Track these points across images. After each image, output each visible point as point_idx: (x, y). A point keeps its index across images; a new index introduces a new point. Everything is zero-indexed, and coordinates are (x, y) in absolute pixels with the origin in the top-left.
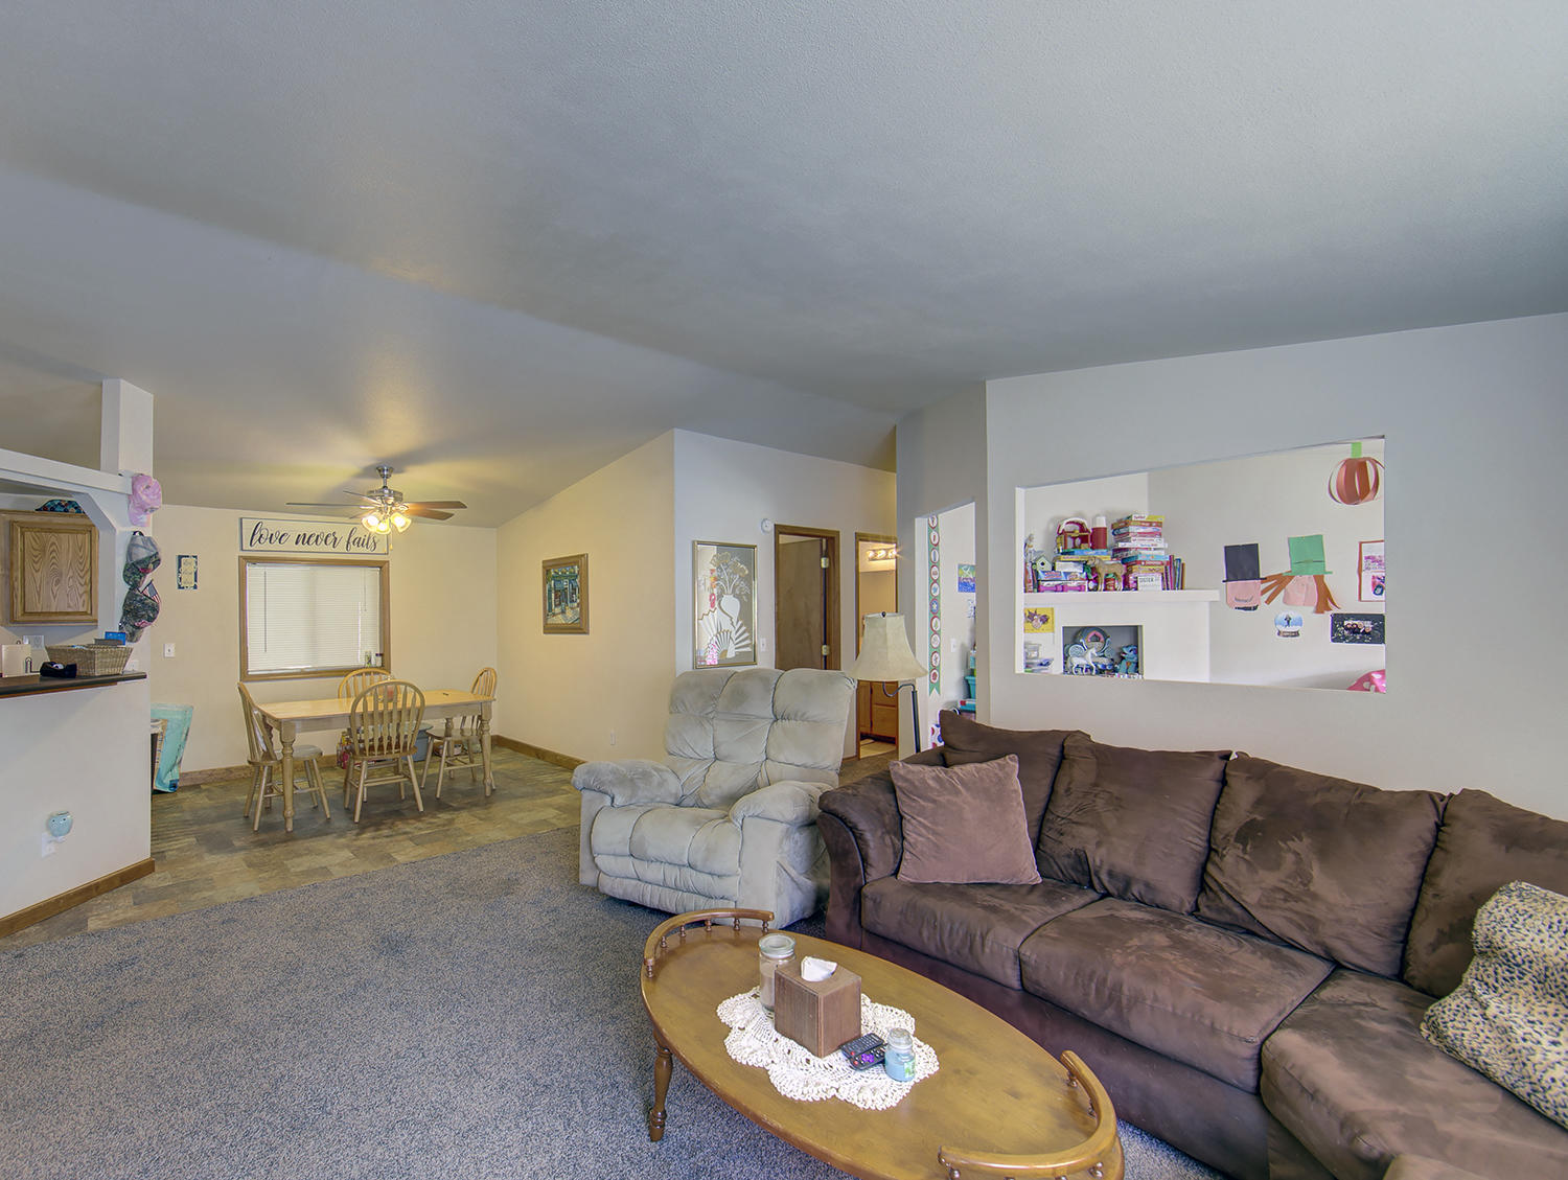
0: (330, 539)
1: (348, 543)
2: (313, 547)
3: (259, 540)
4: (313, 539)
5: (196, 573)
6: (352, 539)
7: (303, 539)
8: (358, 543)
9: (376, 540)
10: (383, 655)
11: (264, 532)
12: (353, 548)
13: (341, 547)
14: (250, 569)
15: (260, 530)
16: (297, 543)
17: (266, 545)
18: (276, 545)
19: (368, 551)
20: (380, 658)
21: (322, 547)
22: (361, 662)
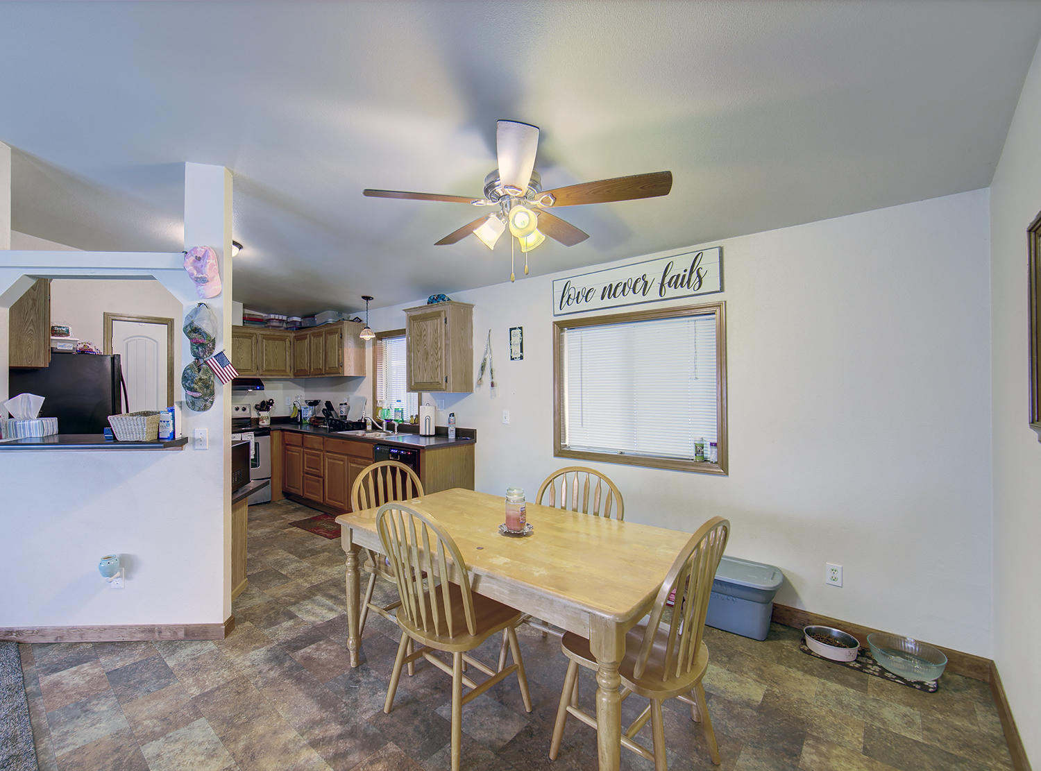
0: (640, 284)
1: (662, 285)
2: (620, 300)
3: (568, 301)
4: (620, 289)
5: (521, 344)
6: (667, 280)
7: (609, 291)
8: (676, 283)
9: (702, 274)
10: (721, 445)
11: (572, 292)
12: (670, 292)
13: (653, 293)
14: (568, 335)
15: (569, 290)
16: (602, 298)
17: (574, 307)
18: (583, 305)
19: (691, 291)
20: (715, 450)
21: (631, 297)
22: (689, 452)
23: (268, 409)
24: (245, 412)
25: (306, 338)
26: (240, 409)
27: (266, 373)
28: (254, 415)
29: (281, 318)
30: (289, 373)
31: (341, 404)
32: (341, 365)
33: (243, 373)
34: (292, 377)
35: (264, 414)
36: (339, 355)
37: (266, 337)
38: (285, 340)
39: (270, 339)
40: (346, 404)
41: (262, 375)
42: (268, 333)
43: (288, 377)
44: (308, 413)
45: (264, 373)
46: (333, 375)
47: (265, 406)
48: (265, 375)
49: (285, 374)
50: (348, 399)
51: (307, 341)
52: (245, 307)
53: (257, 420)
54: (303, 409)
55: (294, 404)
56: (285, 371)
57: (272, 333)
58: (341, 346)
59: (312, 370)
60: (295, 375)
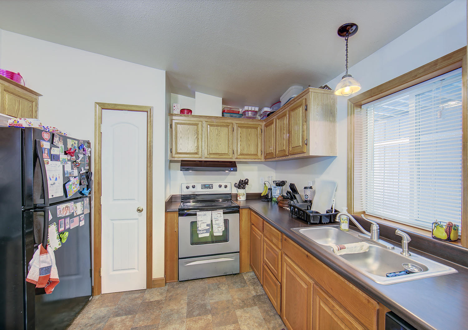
23: (244, 188)
24: (227, 188)
25: (272, 123)
26: (223, 187)
27: (240, 157)
28: (234, 191)
29: (253, 110)
30: (260, 157)
31: (305, 188)
32: (306, 143)
33: (222, 157)
34: (263, 160)
35: (241, 191)
36: (303, 131)
37: (241, 126)
38: (257, 128)
39: (244, 127)
40: (311, 188)
41: (237, 158)
42: (243, 122)
43: (259, 160)
44: (277, 193)
45: (238, 157)
46: (296, 156)
47: (242, 184)
48: (240, 159)
49: (256, 157)
50: (314, 182)
51: (273, 126)
52: (224, 102)
53: (236, 196)
54: (273, 188)
55: (265, 184)
56: (256, 155)
57: (246, 122)
58: (306, 119)
59: (277, 152)
60: (265, 158)
